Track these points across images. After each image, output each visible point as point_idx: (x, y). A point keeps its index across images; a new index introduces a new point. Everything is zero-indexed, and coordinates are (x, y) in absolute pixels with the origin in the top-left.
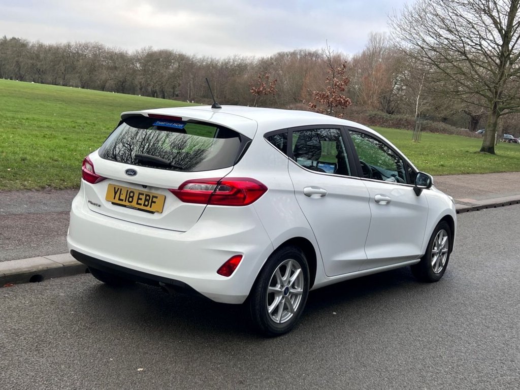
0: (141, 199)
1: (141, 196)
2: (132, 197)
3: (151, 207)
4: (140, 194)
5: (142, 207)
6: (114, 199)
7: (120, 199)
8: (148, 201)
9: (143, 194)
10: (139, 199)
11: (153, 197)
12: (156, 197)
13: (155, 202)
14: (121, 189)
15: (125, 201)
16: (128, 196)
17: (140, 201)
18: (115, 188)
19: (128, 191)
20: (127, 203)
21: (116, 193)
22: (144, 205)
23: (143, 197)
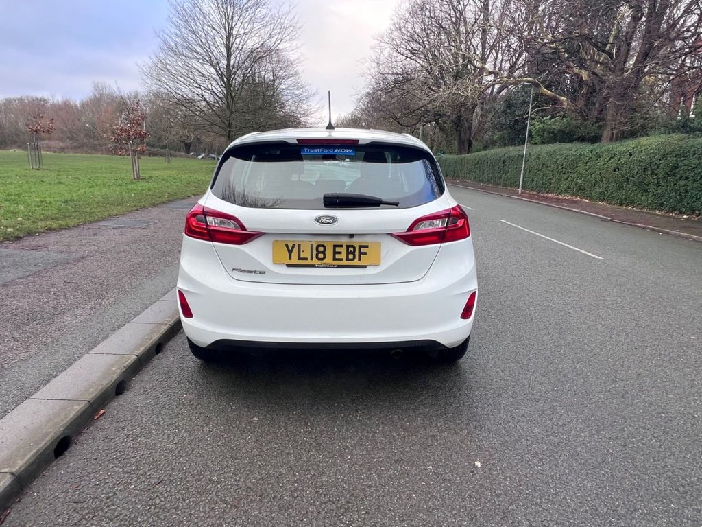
0: (340, 253)
1: (338, 249)
2: (323, 252)
3: (359, 260)
4: (335, 246)
5: (345, 262)
6: (290, 259)
7: (299, 258)
8: (353, 253)
9: (342, 246)
10: (335, 253)
11: (360, 247)
12: (367, 247)
13: (365, 253)
14: (299, 245)
15: (312, 259)
16: (315, 252)
17: (337, 256)
18: (287, 245)
19: (312, 246)
20: (315, 261)
21: (290, 252)
22: (348, 259)
23: (344, 250)
